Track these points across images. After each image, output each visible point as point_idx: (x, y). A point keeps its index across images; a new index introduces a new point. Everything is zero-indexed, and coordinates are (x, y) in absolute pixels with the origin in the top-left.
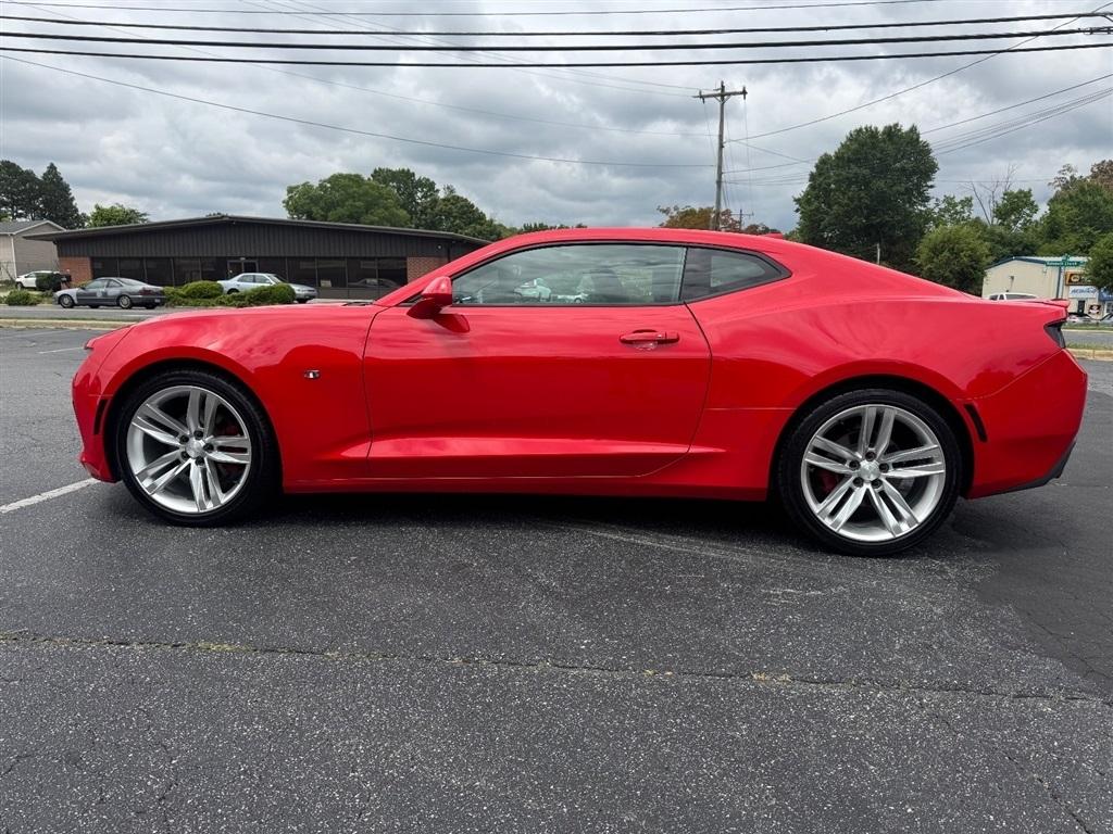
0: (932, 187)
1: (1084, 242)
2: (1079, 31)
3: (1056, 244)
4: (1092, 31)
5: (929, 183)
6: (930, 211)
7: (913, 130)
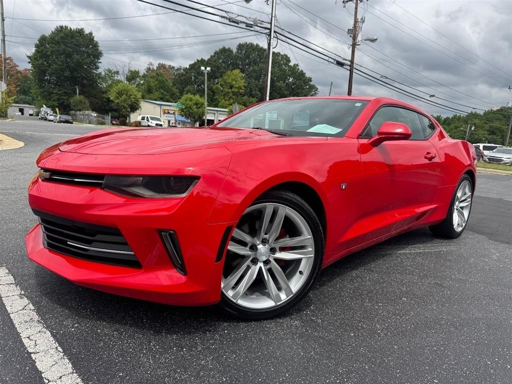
0: (100, 63)
1: (161, 96)
2: (218, 15)
3: (152, 96)
4: (222, 17)
5: (99, 61)
6: (100, 74)
7: (91, 34)
